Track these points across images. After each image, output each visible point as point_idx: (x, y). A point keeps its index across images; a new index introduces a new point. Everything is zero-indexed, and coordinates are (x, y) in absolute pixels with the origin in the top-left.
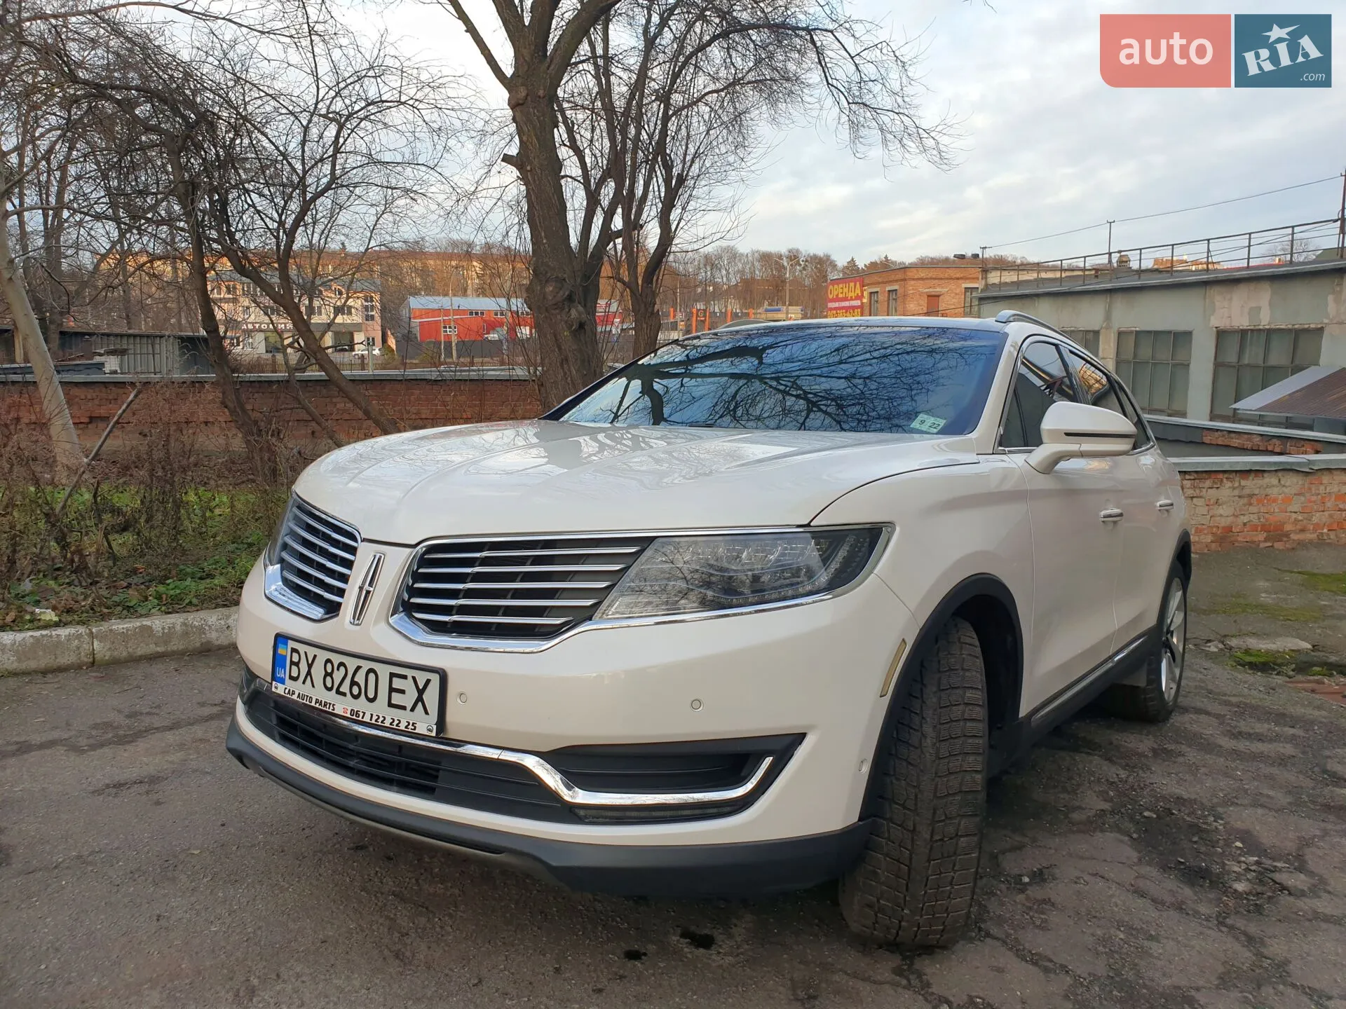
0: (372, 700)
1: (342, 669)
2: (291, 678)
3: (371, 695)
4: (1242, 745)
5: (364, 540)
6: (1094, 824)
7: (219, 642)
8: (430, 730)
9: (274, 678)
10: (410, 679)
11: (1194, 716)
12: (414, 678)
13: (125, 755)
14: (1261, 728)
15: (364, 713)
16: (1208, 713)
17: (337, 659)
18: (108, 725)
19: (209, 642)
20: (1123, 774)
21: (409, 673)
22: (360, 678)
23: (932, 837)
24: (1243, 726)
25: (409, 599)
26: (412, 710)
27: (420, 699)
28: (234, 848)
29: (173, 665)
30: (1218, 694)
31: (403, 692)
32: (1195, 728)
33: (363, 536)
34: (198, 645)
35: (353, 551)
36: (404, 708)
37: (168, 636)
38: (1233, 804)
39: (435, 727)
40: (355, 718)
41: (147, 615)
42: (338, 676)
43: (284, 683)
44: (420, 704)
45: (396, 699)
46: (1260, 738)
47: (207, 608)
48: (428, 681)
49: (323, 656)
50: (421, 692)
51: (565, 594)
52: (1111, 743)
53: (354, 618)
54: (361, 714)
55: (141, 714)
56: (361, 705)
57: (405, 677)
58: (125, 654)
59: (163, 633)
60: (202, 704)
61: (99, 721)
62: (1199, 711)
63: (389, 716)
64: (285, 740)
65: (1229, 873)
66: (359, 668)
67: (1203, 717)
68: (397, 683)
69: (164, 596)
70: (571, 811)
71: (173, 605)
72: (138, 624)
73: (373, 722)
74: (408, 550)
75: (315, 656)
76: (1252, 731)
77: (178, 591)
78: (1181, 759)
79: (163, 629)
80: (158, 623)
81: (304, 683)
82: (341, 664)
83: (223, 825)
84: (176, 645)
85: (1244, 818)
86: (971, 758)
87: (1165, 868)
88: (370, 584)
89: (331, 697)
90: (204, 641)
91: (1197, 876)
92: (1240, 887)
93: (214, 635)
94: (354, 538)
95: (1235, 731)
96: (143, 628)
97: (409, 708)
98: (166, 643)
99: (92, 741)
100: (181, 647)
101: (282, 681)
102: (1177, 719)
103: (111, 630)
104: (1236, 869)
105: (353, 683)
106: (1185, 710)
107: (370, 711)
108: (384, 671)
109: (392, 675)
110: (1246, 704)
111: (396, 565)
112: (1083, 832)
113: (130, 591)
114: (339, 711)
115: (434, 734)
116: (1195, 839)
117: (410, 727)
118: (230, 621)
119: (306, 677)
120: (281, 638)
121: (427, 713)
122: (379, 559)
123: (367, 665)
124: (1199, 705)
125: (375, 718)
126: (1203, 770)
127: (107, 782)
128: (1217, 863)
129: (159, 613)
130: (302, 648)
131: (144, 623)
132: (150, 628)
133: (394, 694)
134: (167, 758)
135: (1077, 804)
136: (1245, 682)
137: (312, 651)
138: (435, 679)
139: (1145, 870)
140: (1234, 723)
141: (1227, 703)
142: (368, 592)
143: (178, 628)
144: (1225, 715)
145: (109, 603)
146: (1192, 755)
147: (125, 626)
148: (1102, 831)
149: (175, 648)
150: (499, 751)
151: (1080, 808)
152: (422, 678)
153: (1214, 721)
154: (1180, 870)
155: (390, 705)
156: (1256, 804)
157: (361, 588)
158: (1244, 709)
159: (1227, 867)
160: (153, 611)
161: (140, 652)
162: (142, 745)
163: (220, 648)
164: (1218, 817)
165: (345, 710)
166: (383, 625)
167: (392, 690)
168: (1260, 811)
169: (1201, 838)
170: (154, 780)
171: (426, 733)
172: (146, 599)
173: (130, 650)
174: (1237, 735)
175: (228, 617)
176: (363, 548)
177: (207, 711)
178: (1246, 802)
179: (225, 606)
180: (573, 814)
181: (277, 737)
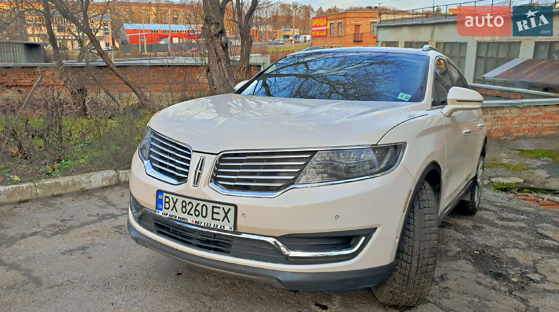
0: (205, 217)
1: (190, 205)
2: (165, 208)
3: (204, 215)
4: (505, 223)
5: (193, 151)
6: (456, 257)
7: (86, 188)
8: (231, 229)
9: (157, 208)
10: (221, 208)
11: (485, 212)
12: (223, 208)
13: (67, 238)
14: (511, 216)
15: (201, 222)
16: (490, 210)
17: (188, 200)
18: (54, 225)
19: (83, 188)
20: (463, 237)
21: (221, 206)
22: (199, 208)
23: (418, 265)
24: (505, 215)
25: (216, 175)
26: (223, 221)
27: (226, 216)
28: (129, 276)
29: (71, 199)
30: (491, 202)
31: (218, 214)
32: (486, 216)
33: (193, 150)
34: (79, 189)
35: (189, 156)
36: (219, 220)
37: (67, 186)
38: (506, 247)
39: (233, 227)
40: (197, 224)
41: (56, 177)
42: (188, 208)
43: (162, 210)
44: (226, 219)
45: (215, 216)
46: (511, 220)
47: (80, 174)
48: (229, 209)
49: (181, 199)
50: (226, 214)
51: (282, 174)
52: (456, 224)
53: (194, 184)
54: (200, 223)
55: (67, 220)
56: (200, 219)
57: (219, 208)
58: (50, 194)
59: (64, 185)
60: (90, 215)
61: (51, 223)
62: (486, 209)
63: (213, 223)
64: (159, 233)
65: (509, 274)
66: (198, 204)
67: (488, 212)
68: (216, 210)
69: (61, 168)
70: (287, 259)
71: (66, 172)
72: (54, 181)
73: (206, 226)
74: (215, 156)
75: (177, 200)
76: (508, 217)
77: (67, 166)
78: (484, 230)
79: (64, 183)
80: (62, 180)
81: (172, 210)
82: (190, 203)
83: (120, 266)
84: (71, 190)
85: (512, 253)
86: (433, 235)
87: (485, 273)
88: (200, 170)
89: (185, 216)
90: (81, 188)
91: (497, 276)
92: (514, 280)
93: (85, 185)
94: (189, 151)
95: (501, 217)
96: (56, 182)
97: (221, 220)
98: (66, 189)
99: (51, 232)
100: (72, 191)
101: (161, 210)
102: (479, 213)
103: (43, 184)
104: (512, 273)
105: (196, 210)
106: (481, 209)
107: (203, 221)
108: (210, 205)
109: (213, 207)
110: (503, 206)
111: (210, 162)
112: (453, 260)
113: (47, 167)
114: (190, 221)
115: (232, 230)
116: (495, 262)
117: (222, 227)
118: (91, 179)
119: (173, 208)
120: (160, 192)
121: (229, 222)
122: (203, 159)
123: (202, 203)
124: (486, 207)
125: (206, 224)
126: (493, 234)
127: (65, 249)
128: (505, 271)
129: (61, 176)
130: (170, 196)
131: (57, 181)
132: (59, 183)
133: (214, 215)
134: (85, 239)
135: (449, 249)
136: (499, 197)
137: (175, 198)
138: (233, 208)
139: (479, 274)
140: (500, 214)
141: (497, 206)
142: (199, 173)
143: (70, 182)
144: (497, 211)
145: (39, 172)
146: (487, 228)
147: (49, 182)
148: (460, 259)
149: (69, 191)
150: (259, 236)
151: (450, 251)
152: (227, 208)
153: (493, 214)
154: (491, 274)
155: (213, 219)
156: (515, 247)
157: (196, 172)
158: (503, 208)
159: (509, 272)
160: (58, 175)
161: (56, 193)
162: (72, 233)
163: (87, 190)
164: (503, 253)
165: (193, 221)
166: (207, 186)
167: (213, 213)
168: (517, 250)
169: (497, 261)
170: (84, 248)
171: (229, 230)
172: (54, 170)
173: (52, 192)
174: (503, 219)
175: (90, 177)
176: (194, 155)
177: (92, 219)
178: (511, 246)
179: (87, 172)
180: (288, 260)
181: (155, 232)
